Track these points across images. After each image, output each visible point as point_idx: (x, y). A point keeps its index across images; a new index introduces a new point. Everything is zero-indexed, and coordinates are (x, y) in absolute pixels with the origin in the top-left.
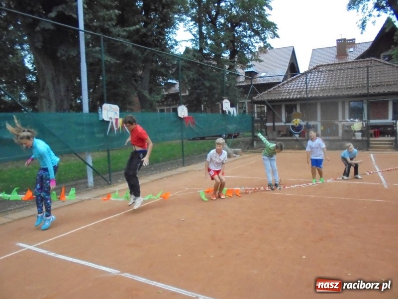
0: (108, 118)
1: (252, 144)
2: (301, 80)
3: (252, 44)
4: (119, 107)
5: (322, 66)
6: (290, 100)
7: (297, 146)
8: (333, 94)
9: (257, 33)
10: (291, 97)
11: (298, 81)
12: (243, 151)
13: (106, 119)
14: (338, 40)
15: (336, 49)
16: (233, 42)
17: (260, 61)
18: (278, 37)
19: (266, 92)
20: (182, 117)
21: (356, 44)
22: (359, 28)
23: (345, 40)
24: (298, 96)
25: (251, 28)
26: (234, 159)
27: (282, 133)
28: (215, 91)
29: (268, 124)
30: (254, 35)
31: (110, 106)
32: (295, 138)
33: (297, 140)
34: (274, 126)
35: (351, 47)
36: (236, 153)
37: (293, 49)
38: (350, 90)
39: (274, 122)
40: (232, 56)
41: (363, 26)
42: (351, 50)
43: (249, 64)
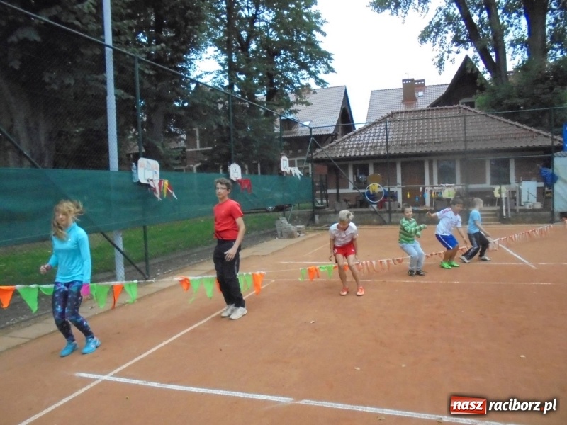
0: (145, 179)
1: (312, 219)
2: (372, 131)
3: (298, 80)
4: (160, 164)
5: (398, 113)
6: (360, 158)
7: (375, 221)
8: (419, 150)
9: (303, 66)
10: (362, 154)
11: (368, 132)
12: (306, 229)
13: (143, 181)
14: (403, 81)
15: (402, 91)
16: (270, 76)
17: (308, 104)
18: (333, 71)
19: (327, 146)
20: (235, 179)
21: (426, 87)
22: (436, 66)
23: (412, 80)
24: (372, 153)
25: (295, 58)
26: (299, 239)
27: (349, 203)
28: (254, 145)
29: (330, 191)
30: (300, 69)
31: (148, 162)
32: (372, 210)
33: (375, 212)
34: (338, 194)
35: (421, 90)
36: (299, 231)
37: (346, 90)
38: (439, 145)
39: (338, 188)
40: (270, 95)
41: (440, 64)
42: (421, 93)
43: (292, 108)
